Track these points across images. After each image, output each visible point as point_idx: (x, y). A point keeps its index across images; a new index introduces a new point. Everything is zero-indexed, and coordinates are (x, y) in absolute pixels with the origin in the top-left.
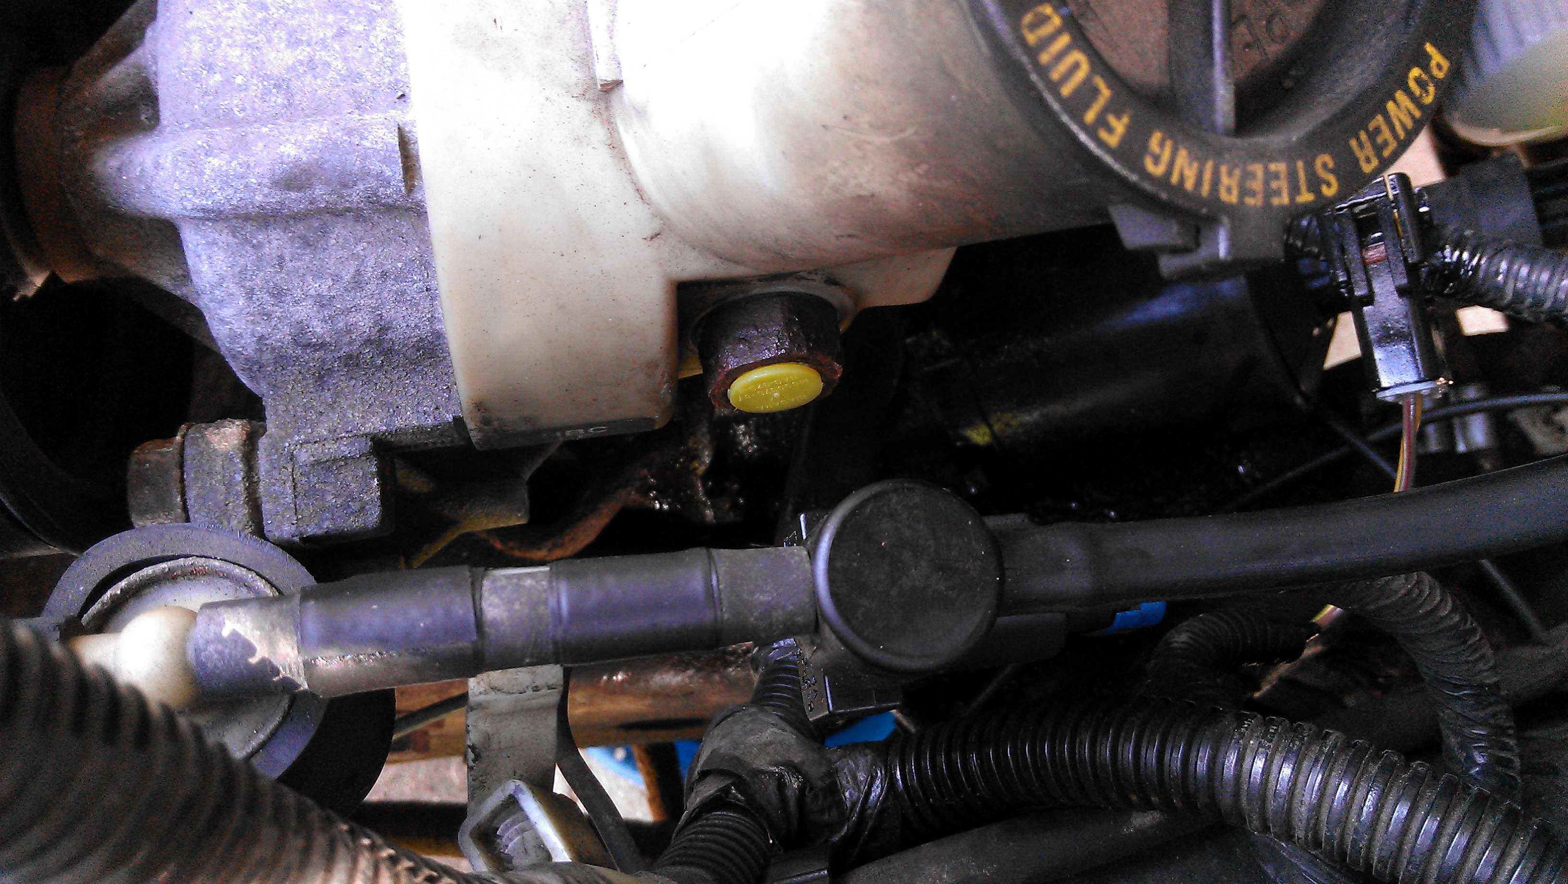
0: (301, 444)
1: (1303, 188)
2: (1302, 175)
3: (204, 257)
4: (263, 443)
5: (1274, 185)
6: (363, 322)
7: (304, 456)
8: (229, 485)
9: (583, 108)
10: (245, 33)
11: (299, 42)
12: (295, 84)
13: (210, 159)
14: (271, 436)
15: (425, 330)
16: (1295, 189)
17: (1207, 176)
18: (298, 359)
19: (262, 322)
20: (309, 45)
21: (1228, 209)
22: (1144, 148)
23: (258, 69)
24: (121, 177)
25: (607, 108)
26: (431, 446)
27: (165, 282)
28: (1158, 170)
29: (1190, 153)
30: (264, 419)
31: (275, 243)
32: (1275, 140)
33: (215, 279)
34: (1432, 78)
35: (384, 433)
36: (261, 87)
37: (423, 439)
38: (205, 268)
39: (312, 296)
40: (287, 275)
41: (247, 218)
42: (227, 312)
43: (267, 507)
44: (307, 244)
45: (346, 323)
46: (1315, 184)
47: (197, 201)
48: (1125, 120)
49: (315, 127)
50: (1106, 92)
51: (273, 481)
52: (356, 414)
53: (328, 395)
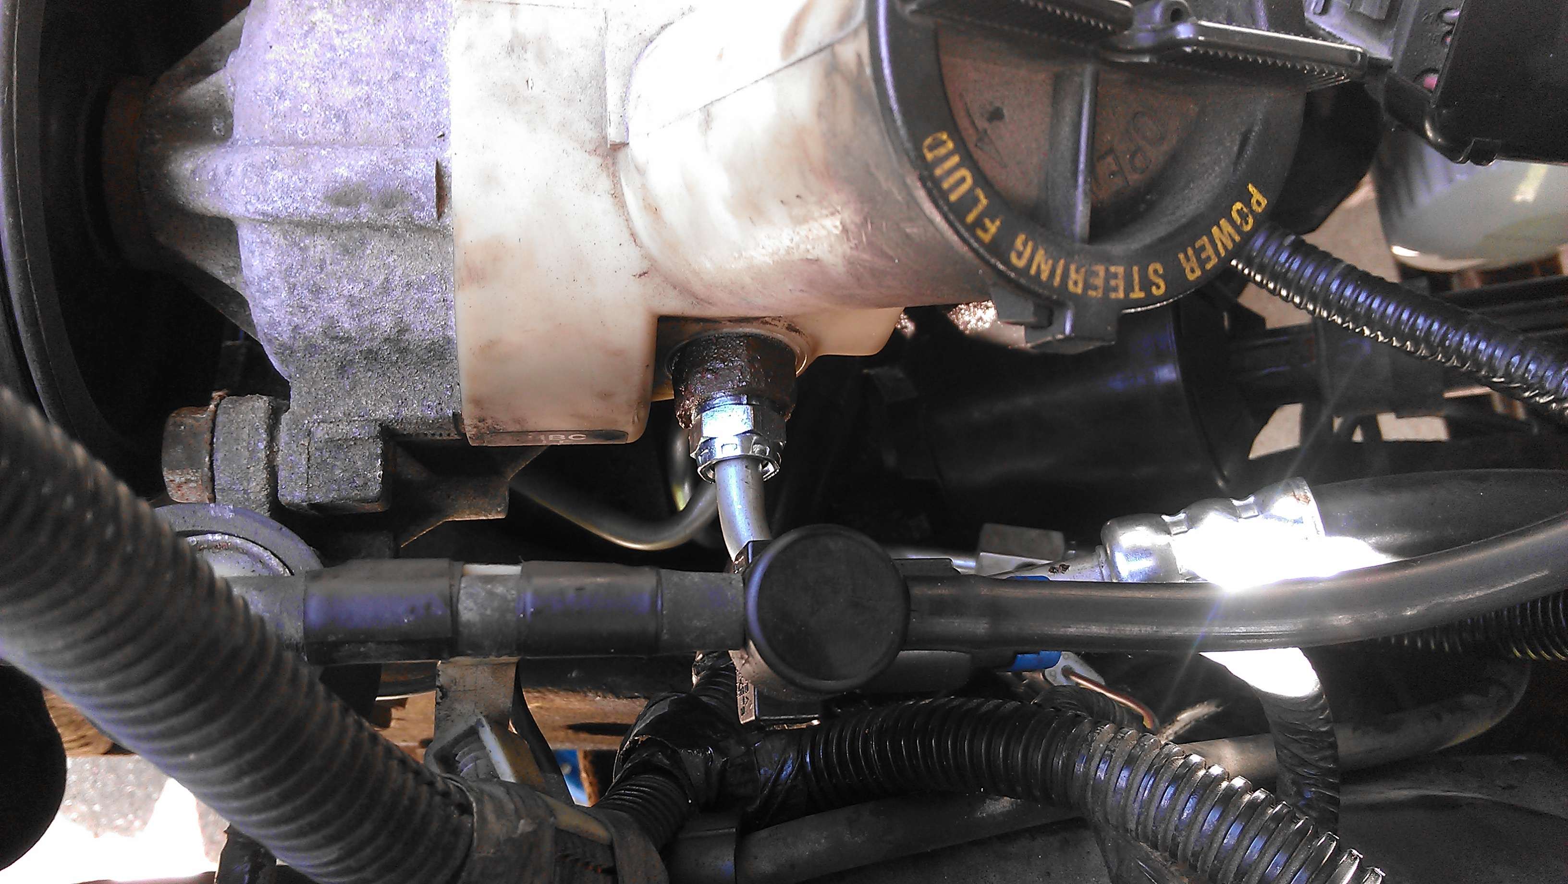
0: (319, 423)
1: (1137, 288)
2: (1136, 277)
3: (257, 253)
4: (285, 418)
5: (1113, 283)
6: (386, 323)
7: (320, 433)
8: (253, 452)
9: (595, 162)
10: (315, 69)
11: (359, 81)
12: (352, 116)
13: (275, 172)
14: (293, 413)
15: (438, 336)
16: (1129, 288)
17: (1059, 272)
18: (325, 348)
19: (299, 314)
20: (368, 84)
21: (1074, 297)
22: (1011, 246)
23: (322, 102)
24: (195, 179)
25: (613, 163)
26: (429, 437)
27: (218, 272)
28: (1021, 263)
29: (1046, 253)
30: (288, 397)
31: (319, 248)
32: (1117, 248)
33: (263, 273)
34: (1252, 211)
35: (392, 421)
36: (323, 115)
37: (423, 429)
38: (256, 262)
39: (345, 296)
40: (326, 276)
41: (298, 224)
42: (270, 303)
43: (282, 474)
44: (346, 251)
45: (371, 323)
46: (1146, 285)
47: (259, 206)
48: (998, 223)
49: (366, 154)
50: (984, 201)
51: (290, 452)
52: (369, 402)
53: (347, 382)
